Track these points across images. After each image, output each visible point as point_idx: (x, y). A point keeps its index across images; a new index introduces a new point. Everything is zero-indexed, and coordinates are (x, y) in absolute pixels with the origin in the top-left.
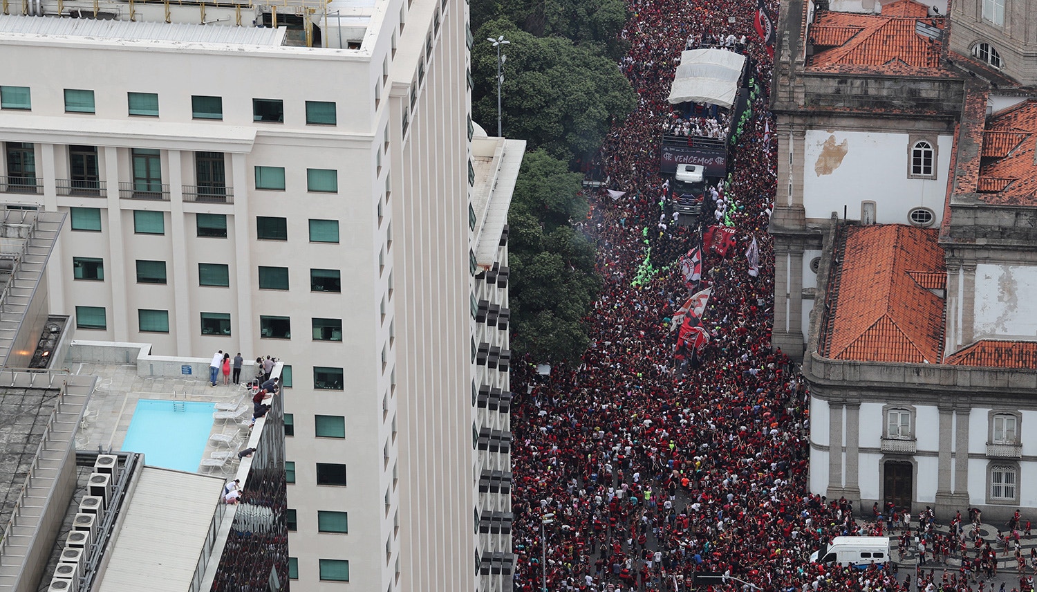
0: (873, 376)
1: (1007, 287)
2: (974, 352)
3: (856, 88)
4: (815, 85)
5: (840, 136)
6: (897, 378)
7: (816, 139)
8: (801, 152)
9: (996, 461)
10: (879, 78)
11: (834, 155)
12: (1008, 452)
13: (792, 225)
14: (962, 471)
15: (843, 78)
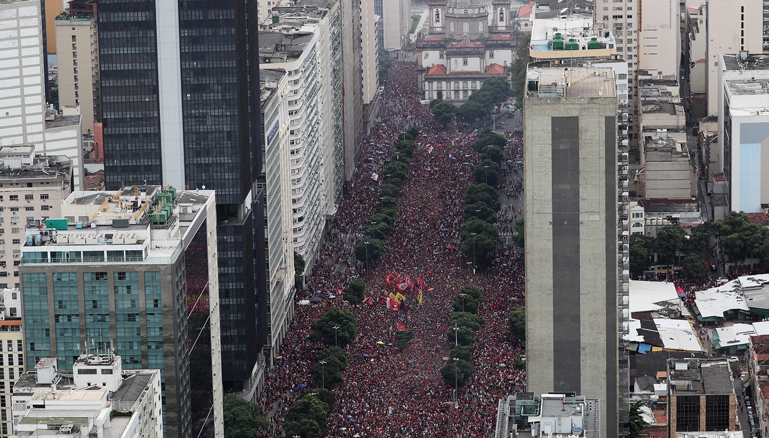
0: (435, 77)
1: (456, 62)
2: (451, 73)
3: (430, 43)
4: (424, 43)
5: (428, 52)
6: (439, 77)
7: (424, 52)
8: (421, 55)
9: (455, 91)
10: (434, 41)
11: (427, 55)
12: (457, 89)
13: (421, 69)
14: (450, 93)
15: (428, 41)
